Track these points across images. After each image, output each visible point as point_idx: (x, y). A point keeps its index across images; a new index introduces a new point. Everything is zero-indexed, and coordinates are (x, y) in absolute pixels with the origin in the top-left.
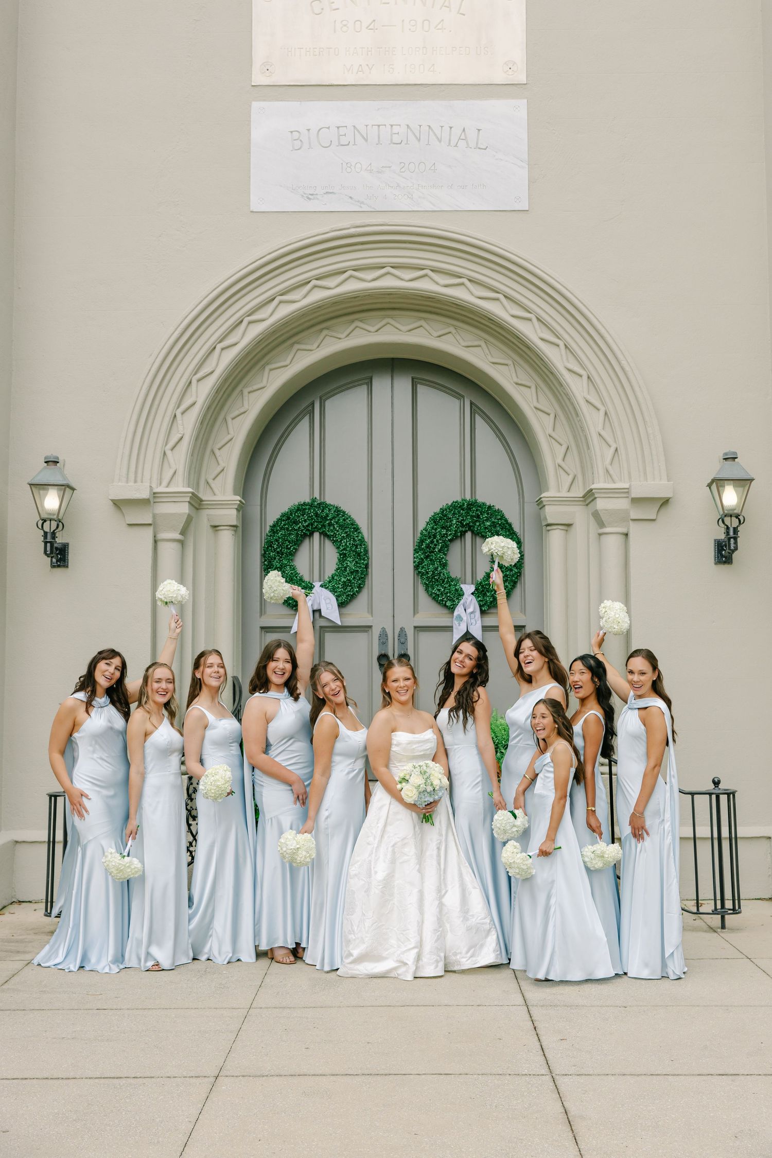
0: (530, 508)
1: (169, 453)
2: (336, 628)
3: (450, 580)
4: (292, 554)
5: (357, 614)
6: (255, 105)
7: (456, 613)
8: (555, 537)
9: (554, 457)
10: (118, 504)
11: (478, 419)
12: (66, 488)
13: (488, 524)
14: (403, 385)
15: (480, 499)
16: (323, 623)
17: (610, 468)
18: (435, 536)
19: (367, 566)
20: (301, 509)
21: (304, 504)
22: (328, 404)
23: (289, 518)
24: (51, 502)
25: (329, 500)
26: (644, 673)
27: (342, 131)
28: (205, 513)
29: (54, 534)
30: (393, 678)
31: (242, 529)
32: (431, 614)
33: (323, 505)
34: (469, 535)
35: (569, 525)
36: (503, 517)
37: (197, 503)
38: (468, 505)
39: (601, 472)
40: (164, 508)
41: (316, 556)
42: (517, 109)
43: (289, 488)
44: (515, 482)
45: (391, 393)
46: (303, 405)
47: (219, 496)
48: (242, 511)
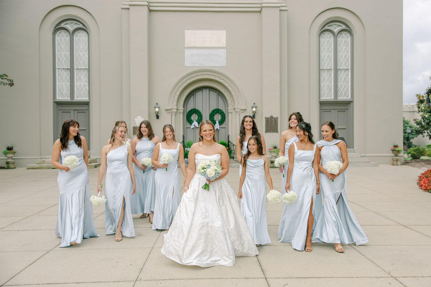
0: (226, 110)
1: (173, 102)
3: (214, 120)
4: (191, 117)
6: (185, 50)
8: (230, 114)
9: (230, 103)
10: (166, 110)
11: (219, 96)
12: (159, 108)
13: (220, 112)
14: (208, 90)
15: (219, 108)
16: (196, 127)
17: (237, 105)
18: (212, 114)
19: (202, 118)
20: (192, 110)
22: (196, 94)
23: (190, 111)
24: (157, 110)
25: (196, 108)
27: (198, 54)
28: (178, 111)
29: (157, 114)
31: (183, 113)
33: (195, 109)
34: (217, 114)
35: (232, 113)
36: (222, 111)
37: (177, 109)
38: (217, 109)
40: (173, 110)
41: (194, 117)
42: (224, 51)
43: (190, 107)
44: (224, 106)
45: (206, 92)
46: (192, 94)
47: (180, 108)
48: (184, 110)
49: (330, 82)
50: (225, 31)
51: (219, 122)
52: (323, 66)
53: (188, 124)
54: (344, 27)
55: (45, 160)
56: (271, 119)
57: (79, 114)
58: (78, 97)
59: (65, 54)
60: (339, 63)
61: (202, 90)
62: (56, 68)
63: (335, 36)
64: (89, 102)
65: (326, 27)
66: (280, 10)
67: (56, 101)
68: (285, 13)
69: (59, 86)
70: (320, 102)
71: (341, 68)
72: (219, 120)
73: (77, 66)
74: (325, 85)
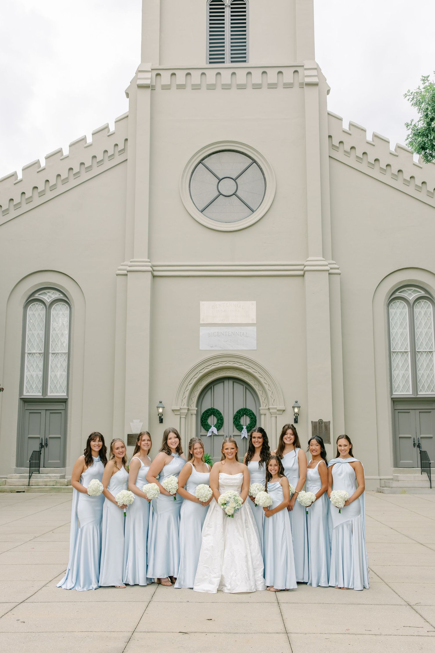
0: (258, 410)
1: (183, 400)
2: (216, 435)
3: (241, 425)
4: (207, 419)
5: (221, 432)
6: (200, 327)
7: (242, 432)
8: (263, 417)
9: (262, 400)
10: (173, 410)
11: (247, 390)
12: (163, 408)
13: (249, 413)
14: (231, 382)
15: (247, 408)
16: (214, 434)
17: (273, 403)
18: (238, 416)
19: (223, 422)
20: (209, 410)
21: (210, 409)
22: (215, 387)
23: (207, 412)
24: (161, 410)
25: (215, 408)
26: (346, 446)
27: (218, 333)
28: (190, 411)
29: (161, 417)
30: (226, 448)
31: (197, 415)
32: (237, 432)
33: (214, 409)
34: (245, 415)
35: (265, 414)
36: (252, 412)
37: (188, 410)
38: (245, 409)
39: (271, 404)
40: (182, 411)
41: (212, 420)
42: (254, 329)
43: (206, 405)
44: (255, 404)
45: (228, 384)
46: (210, 387)
47: (193, 408)
48: (197, 411)
49: (407, 370)
50: (255, 302)
51: (247, 428)
52: (394, 347)
53: (203, 430)
54: (423, 293)
55: (6, 480)
56: (319, 423)
57: (52, 415)
58: (52, 392)
59: (38, 334)
60: (418, 343)
61: (224, 382)
62: (25, 353)
63: (412, 306)
64: (67, 399)
65: (397, 294)
66: (329, 274)
67: (22, 397)
68: (337, 278)
69: (28, 377)
70: (392, 398)
71: (421, 350)
72: (247, 424)
73: (54, 350)
74: (398, 375)
